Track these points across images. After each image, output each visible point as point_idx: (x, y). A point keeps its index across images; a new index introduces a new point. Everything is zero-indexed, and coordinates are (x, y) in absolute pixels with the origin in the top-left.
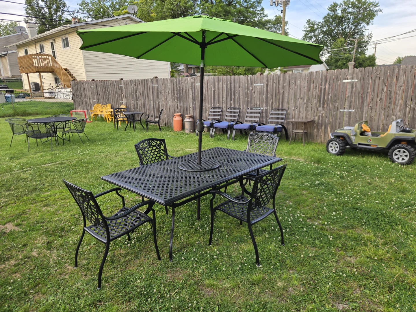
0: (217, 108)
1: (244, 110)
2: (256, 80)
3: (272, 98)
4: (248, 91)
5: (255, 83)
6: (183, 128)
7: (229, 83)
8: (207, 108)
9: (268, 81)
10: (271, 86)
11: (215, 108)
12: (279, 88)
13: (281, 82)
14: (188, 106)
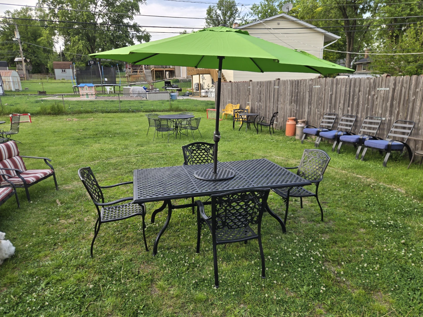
0: (332, 114)
1: (362, 119)
2: (380, 84)
3: (399, 106)
4: (370, 97)
5: (378, 88)
6: (294, 134)
7: (348, 86)
8: (322, 113)
9: (395, 84)
10: (399, 92)
11: (330, 114)
12: (408, 94)
13: (413, 86)
14: (304, 110)
